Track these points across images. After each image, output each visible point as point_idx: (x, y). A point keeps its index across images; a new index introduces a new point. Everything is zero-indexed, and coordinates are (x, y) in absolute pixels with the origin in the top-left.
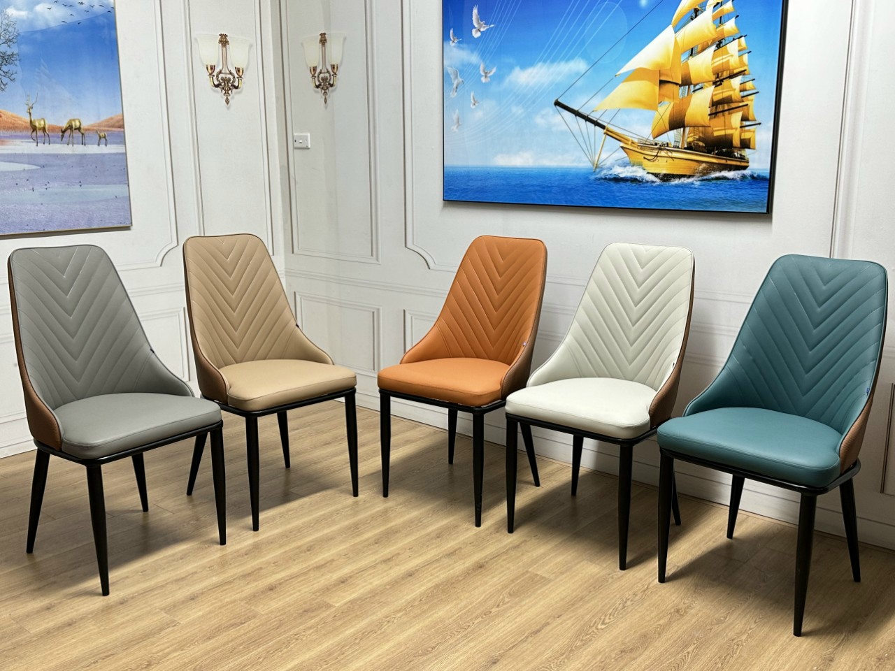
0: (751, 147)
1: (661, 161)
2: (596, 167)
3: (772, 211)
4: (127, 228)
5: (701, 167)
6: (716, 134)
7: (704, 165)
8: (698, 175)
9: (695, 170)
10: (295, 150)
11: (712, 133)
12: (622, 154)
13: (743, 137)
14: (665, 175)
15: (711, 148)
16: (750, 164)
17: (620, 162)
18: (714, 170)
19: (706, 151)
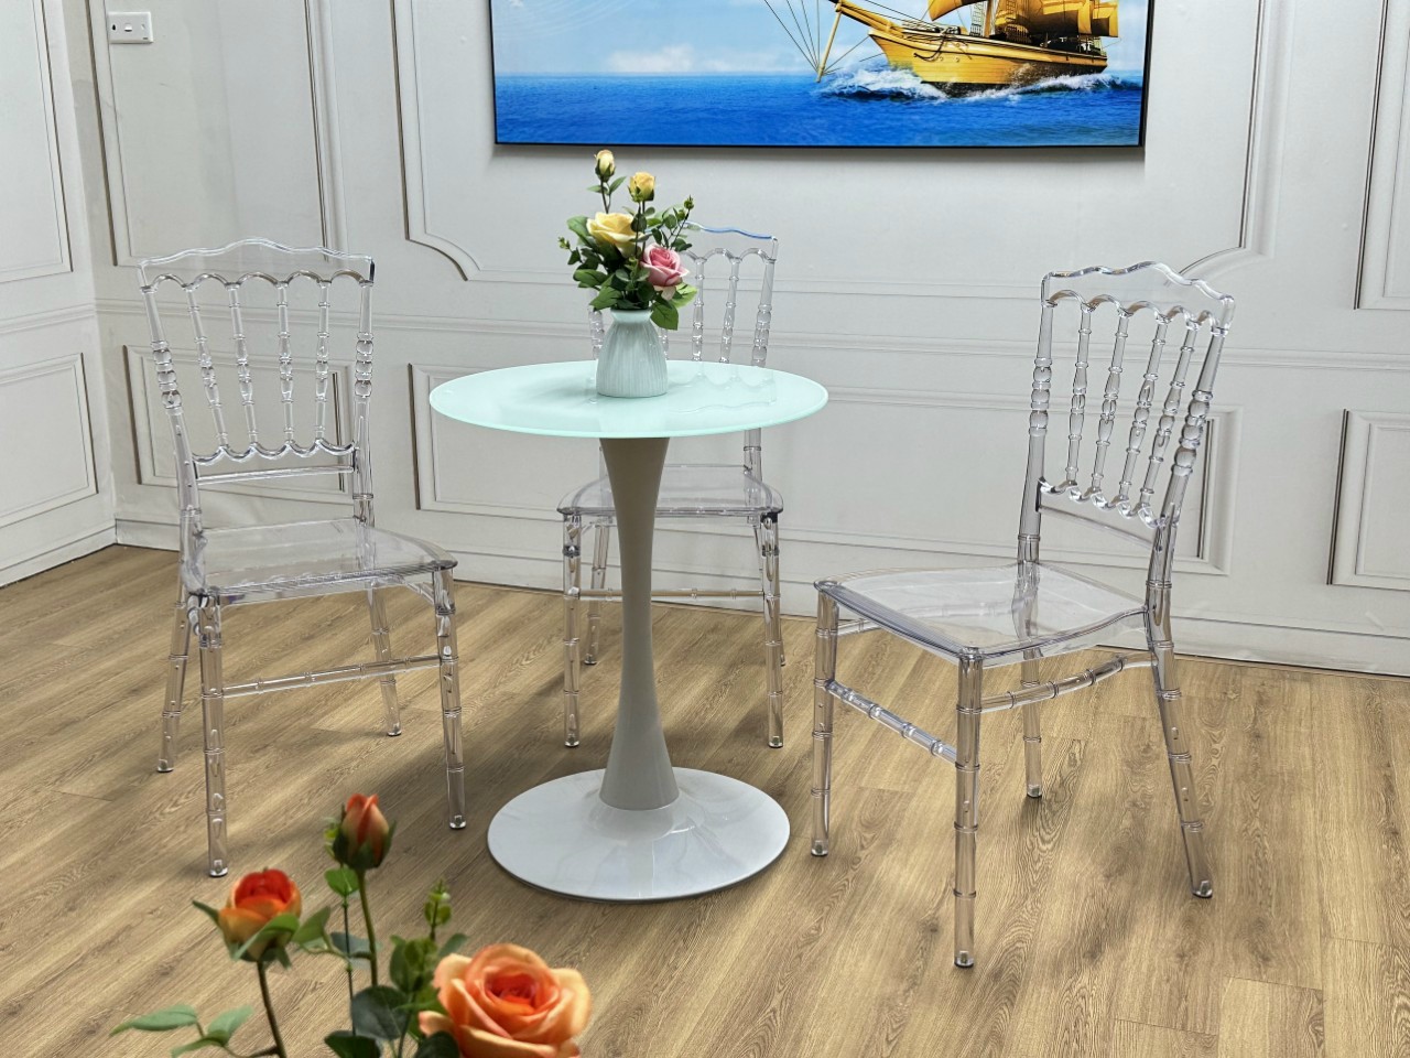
0: (1111, 34)
1: (948, 60)
2: (822, 74)
3: (1144, 143)
5: (1021, 70)
6: (1047, 11)
7: (1027, 65)
8: (1017, 83)
9: (1010, 75)
10: (111, 47)
11: (1041, 9)
13: (1095, 17)
14: (956, 86)
15: (1039, 37)
16: (1108, 62)
17: (870, 63)
18: (1046, 75)
19: (1030, 41)
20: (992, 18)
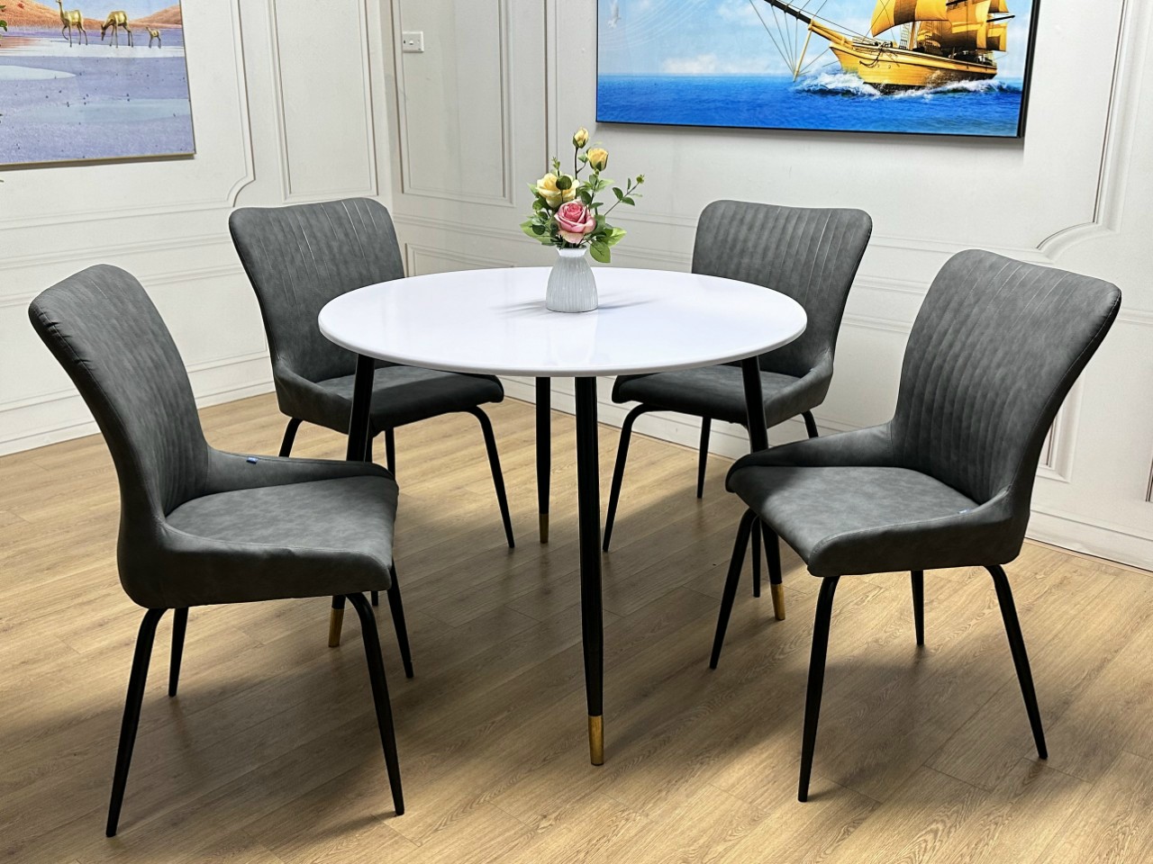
0: (1001, 48)
1: (883, 67)
2: (797, 76)
3: (1024, 135)
4: (190, 157)
5: (934, 76)
6: (955, 30)
7: (938, 72)
8: (930, 86)
9: (926, 79)
10: (404, 55)
11: (950, 29)
12: (833, 57)
13: (989, 36)
14: (887, 86)
15: (947, 50)
16: (997, 71)
17: (829, 68)
18: (951, 79)
19: (941, 53)
20: (915, 35)
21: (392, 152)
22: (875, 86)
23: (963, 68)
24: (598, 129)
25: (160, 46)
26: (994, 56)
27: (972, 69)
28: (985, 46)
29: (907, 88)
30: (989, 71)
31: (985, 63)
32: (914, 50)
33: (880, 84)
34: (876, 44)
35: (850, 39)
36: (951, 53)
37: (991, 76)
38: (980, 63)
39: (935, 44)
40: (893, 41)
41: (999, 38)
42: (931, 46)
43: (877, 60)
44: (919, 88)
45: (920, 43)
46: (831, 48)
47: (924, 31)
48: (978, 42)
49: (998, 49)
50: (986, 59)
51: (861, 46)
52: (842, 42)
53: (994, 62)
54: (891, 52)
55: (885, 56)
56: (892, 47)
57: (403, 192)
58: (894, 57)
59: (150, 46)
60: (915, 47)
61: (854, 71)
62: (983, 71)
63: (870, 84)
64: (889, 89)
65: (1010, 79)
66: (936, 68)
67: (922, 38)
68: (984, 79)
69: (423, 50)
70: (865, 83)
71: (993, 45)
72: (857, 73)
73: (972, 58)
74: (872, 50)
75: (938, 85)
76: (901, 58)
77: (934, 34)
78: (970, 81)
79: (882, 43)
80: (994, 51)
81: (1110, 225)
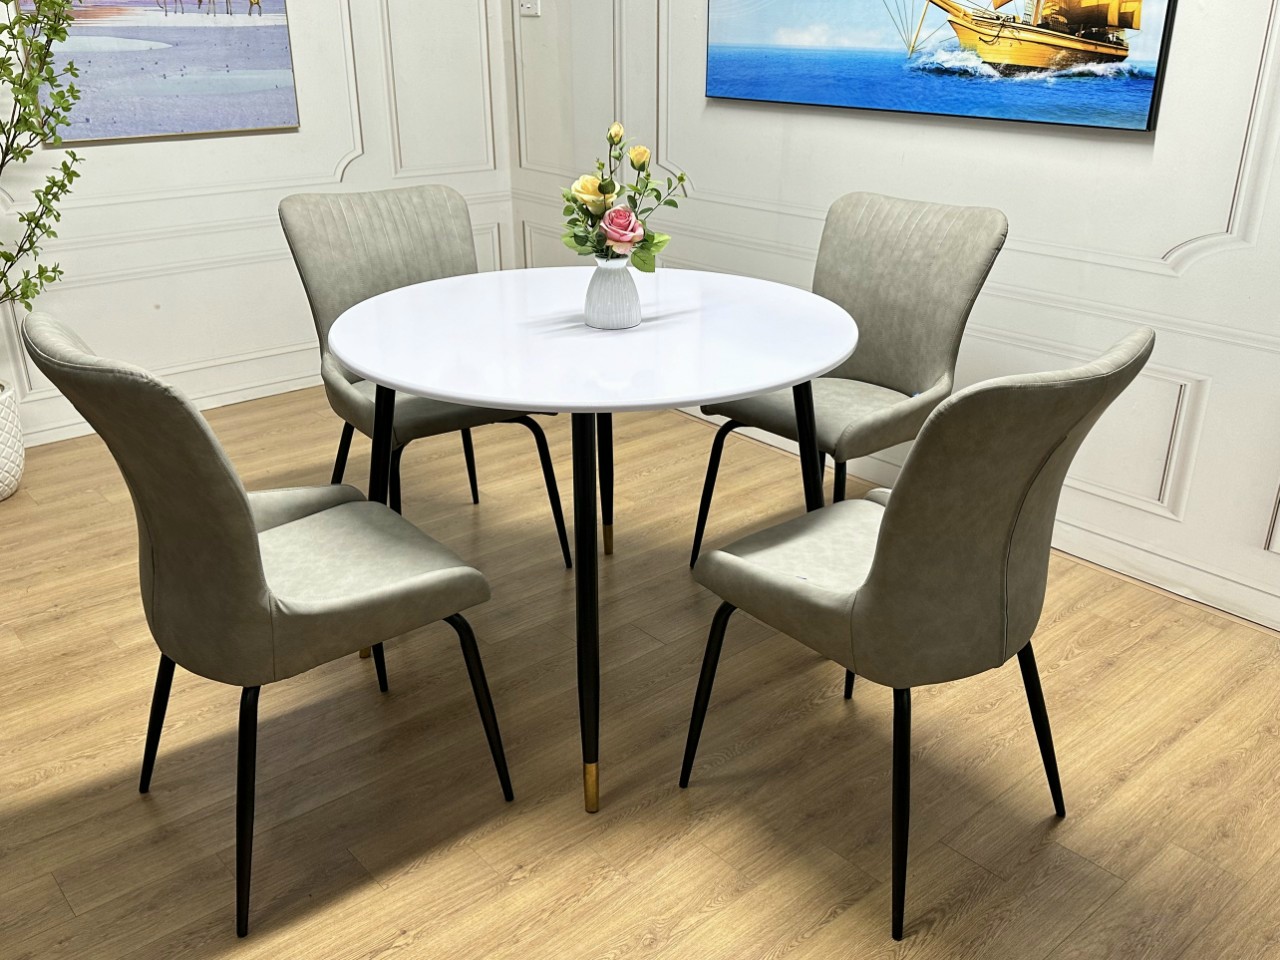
0: (1134, 26)
1: (1004, 44)
2: (912, 52)
3: (1155, 128)
4: (294, 130)
5: (1059, 56)
6: (1085, 3)
7: (1063, 53)
8: (1054, 68)
9: (1050, 60)
10: (522, 19)
11: (1079, 2)
12: (950, 32)
14: (1008, 67)
15: (1075, 26)
16: (1129, 53)
18: (1078, 61)
19: (1068, 30)
20: (1041, 8)
21: (511, 123)
22: (994, 66)
23: (1091, 48)
24: (708, 104)
25: (260, 14)
26: (1126, 35)
27: (1101, 50)
28: (1116, 23)
29: (1029, 69)
30: (1120, 53)
31: (1115, 43)
32: (1038, 26)
33: (999, 64)
34: (998, 18)
35: (970, 11)
36: (1078, 31)
37: (1121, 59)
38: (1110, 42)
39: (1062, 19)
40: (1016, 15)
41: (1132, 14)
42: (1057, 21)
43: (998, 36)
44: (1042, 70)
45: (1045, 18)
46: (949, 21)
47: (1050, 4)
48: (1110, 18)
49: (1131, 27)
50: (1118, 38)
51: (982, 20)
52: (961, 15)
53: (1126, 41)
54: (1014, 27)
55: (1006, 32)
56: (1014, 22)
57: (520, 166)
58: (1016, 34)
59: (250, 14)
60: (1040, 22)
61: (973, 49)
62: (1113, 52)
63: (990, 64)
64: (1009, 70)
65: (1141, 62)
66: (1062, 48)
67: (1047, 12)
68: (1113, 62)
69: (539, 14)
70: (984, 62)
71: (1126, 21)
72: (975, 50)
73: (1102, 38)
74: (993, 25)
75: (1063, 67)
76: (1024, 35)
77: (1061, 8)
78: (1098, 63)
79: (1004, 16)
80: (1126, 29)
81: (1245, 237)
